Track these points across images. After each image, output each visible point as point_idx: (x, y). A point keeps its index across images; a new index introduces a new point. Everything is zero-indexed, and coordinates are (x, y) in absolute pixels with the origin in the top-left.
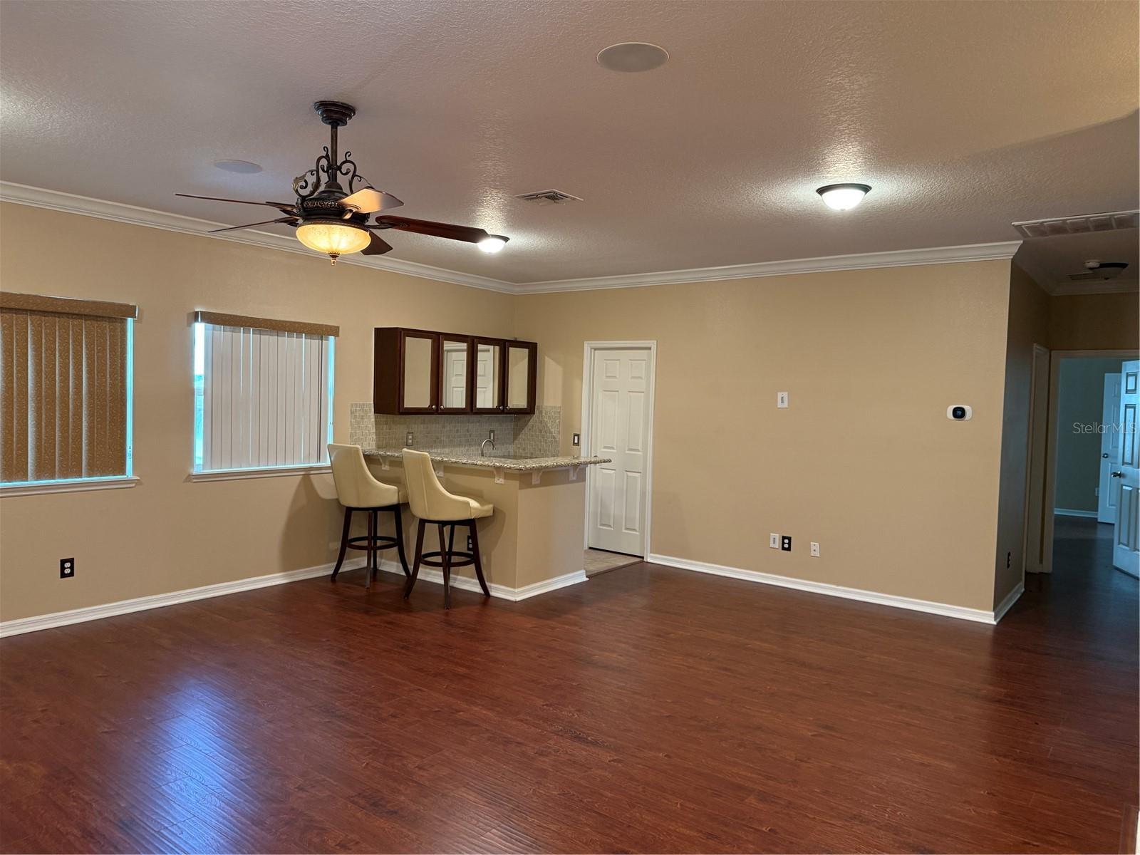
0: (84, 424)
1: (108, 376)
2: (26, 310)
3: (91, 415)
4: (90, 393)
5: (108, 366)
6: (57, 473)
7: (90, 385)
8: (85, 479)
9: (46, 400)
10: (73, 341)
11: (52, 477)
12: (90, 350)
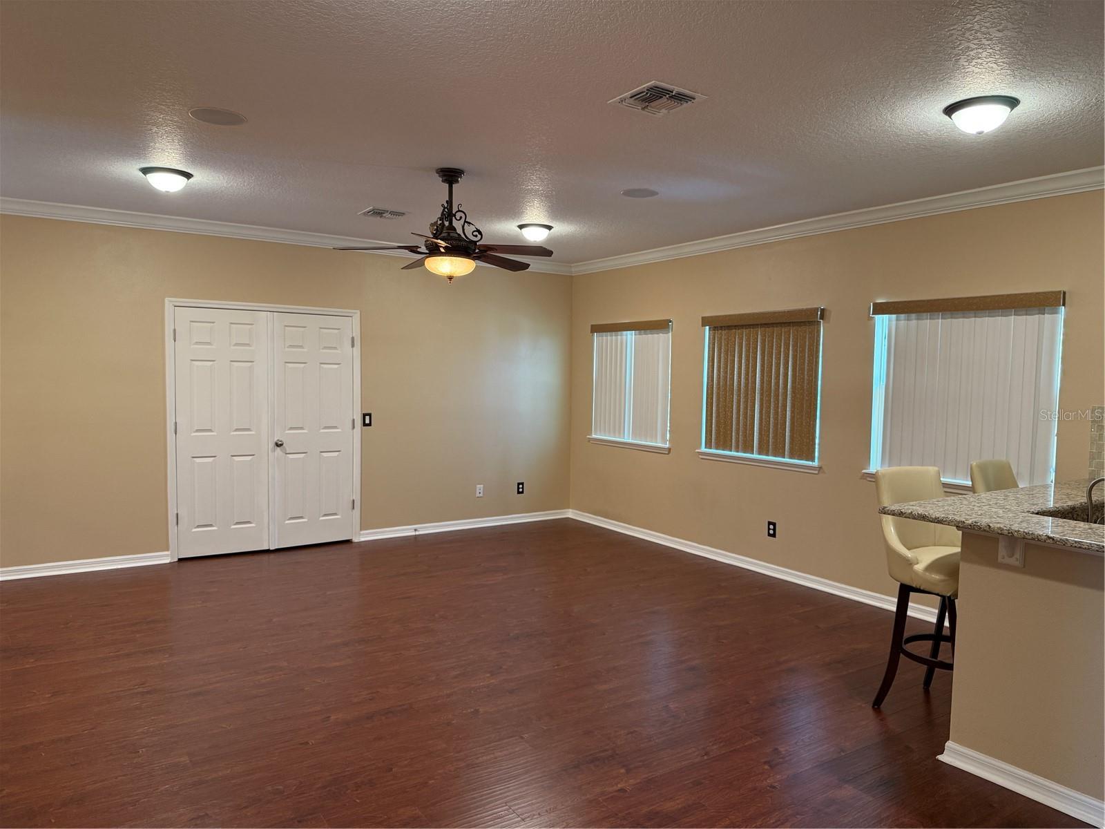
0: (788, 413)
1: (806, 373)
2: (758, 325)
3: (793, 406)
4: (793, 388)
5: (806, 364)
6: (770, 451)
7: (794, 382)
8: (787, 460)
9: (765, 392)
10: (784, 344)
11: (767, 455)
12: (795, 351)
